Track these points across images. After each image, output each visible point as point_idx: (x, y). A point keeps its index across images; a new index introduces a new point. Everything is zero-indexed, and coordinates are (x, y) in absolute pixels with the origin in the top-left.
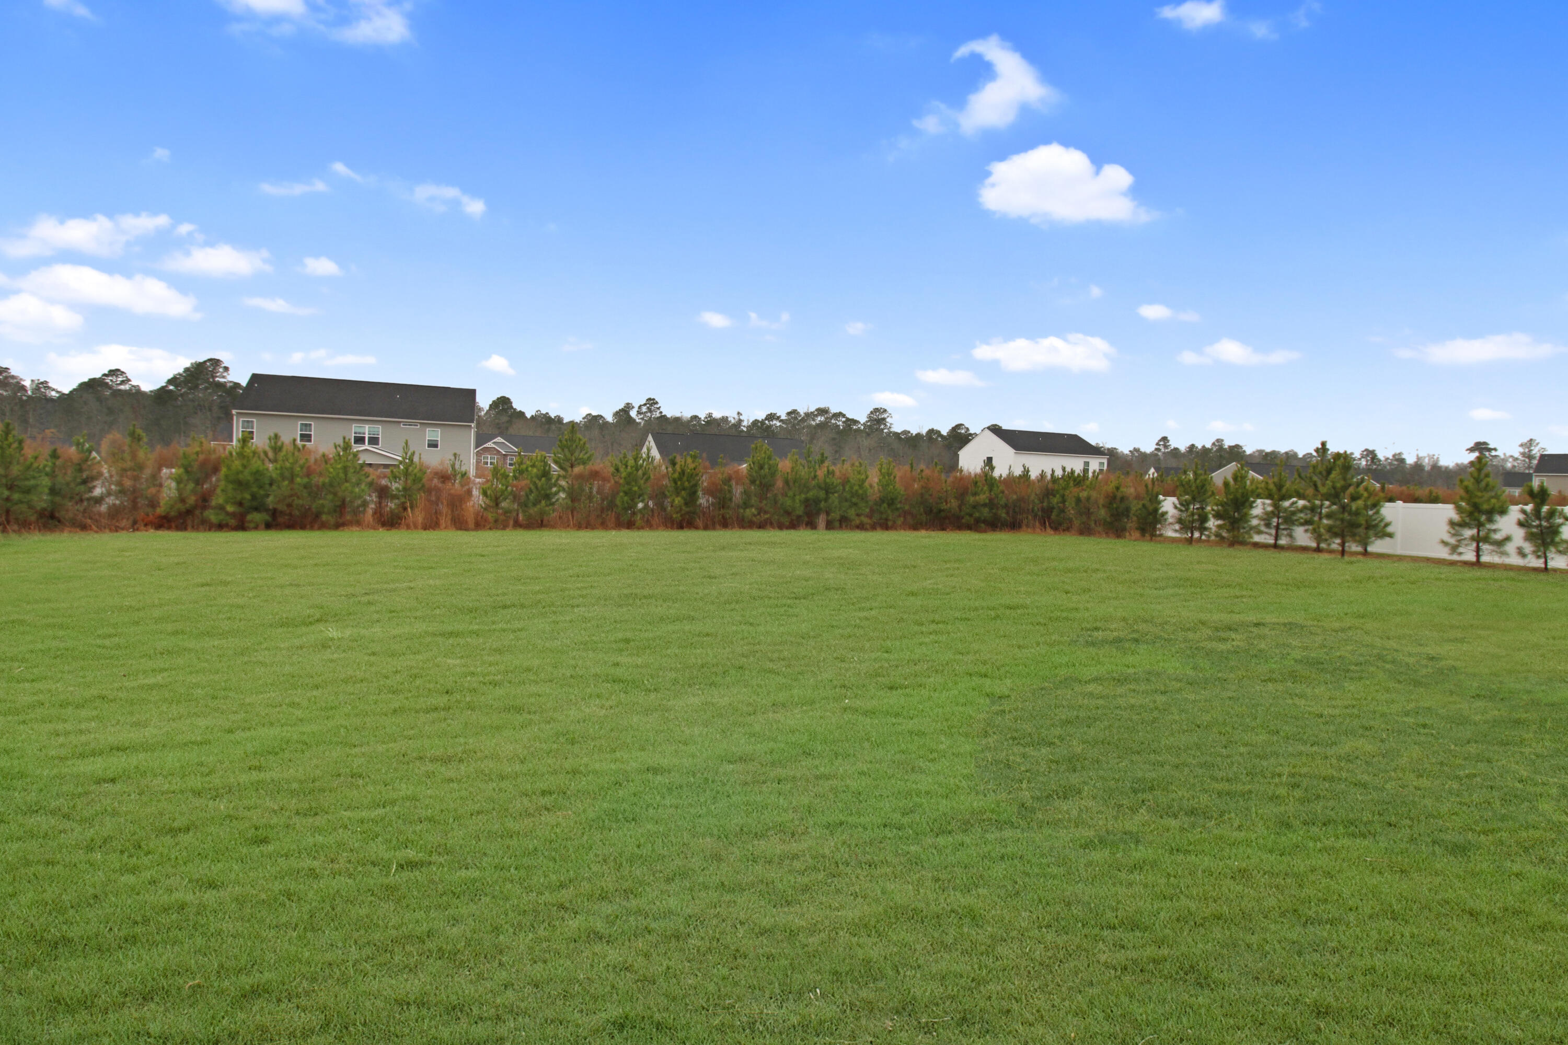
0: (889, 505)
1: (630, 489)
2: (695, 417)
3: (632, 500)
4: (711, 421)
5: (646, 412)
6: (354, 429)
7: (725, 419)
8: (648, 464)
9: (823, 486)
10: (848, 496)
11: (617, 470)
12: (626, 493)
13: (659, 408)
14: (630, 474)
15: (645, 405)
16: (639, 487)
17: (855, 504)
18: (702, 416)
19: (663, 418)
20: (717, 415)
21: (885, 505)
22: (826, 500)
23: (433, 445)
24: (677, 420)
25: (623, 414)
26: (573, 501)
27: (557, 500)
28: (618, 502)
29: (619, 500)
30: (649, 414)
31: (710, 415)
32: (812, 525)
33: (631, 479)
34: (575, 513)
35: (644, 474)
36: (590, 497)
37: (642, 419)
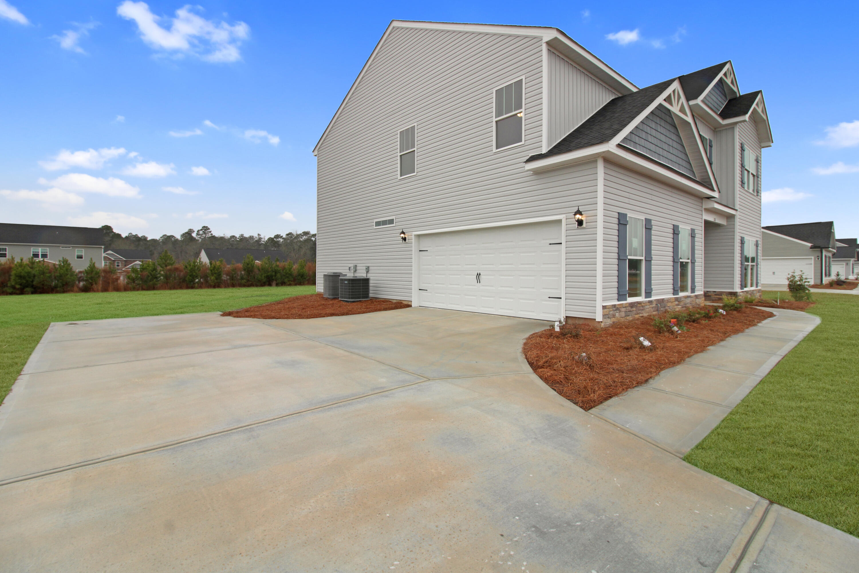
0: (301, 277)
1: (192, 274)
2: (233, 237)
3: (193, 278)
4: (243, 239)
5: (202, 234)
6: (32, 250)
7: (251, 237)
8: (200, 264)
9: (274, 270)
10: (285, 274)
11: (186, 267)
12: (190, 276)
13: (210, 232)
14: (192, 269)
15: (201, 230)
16: (196, 273)
17: (288, 277)
18: (238, 236)
19: (213, 237)
20: (247, 235)
21: (300, 277)
22: (275, 276)
23: (80, 257)
24: (222, 238)
25: (188, 235)
26: (167, 279)
27: (160, 279)
28: (187, 279)
29: (188, 278)
30: (204, 235)
31: (242, 235)
32: (270, 285)
33: (192, 270)
34: (168, 284)
35: (198, 268)
36: (175, 278)
37: (200, 238)
